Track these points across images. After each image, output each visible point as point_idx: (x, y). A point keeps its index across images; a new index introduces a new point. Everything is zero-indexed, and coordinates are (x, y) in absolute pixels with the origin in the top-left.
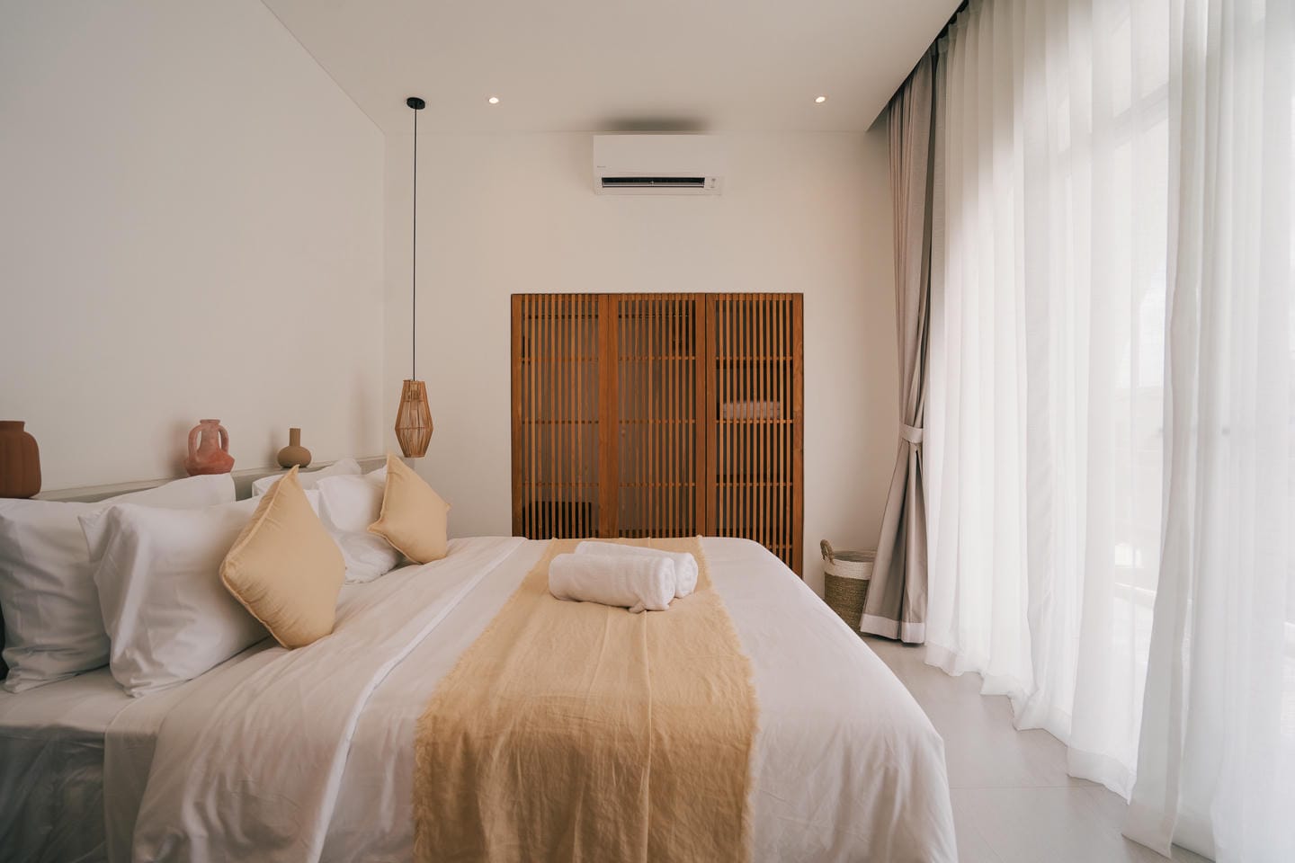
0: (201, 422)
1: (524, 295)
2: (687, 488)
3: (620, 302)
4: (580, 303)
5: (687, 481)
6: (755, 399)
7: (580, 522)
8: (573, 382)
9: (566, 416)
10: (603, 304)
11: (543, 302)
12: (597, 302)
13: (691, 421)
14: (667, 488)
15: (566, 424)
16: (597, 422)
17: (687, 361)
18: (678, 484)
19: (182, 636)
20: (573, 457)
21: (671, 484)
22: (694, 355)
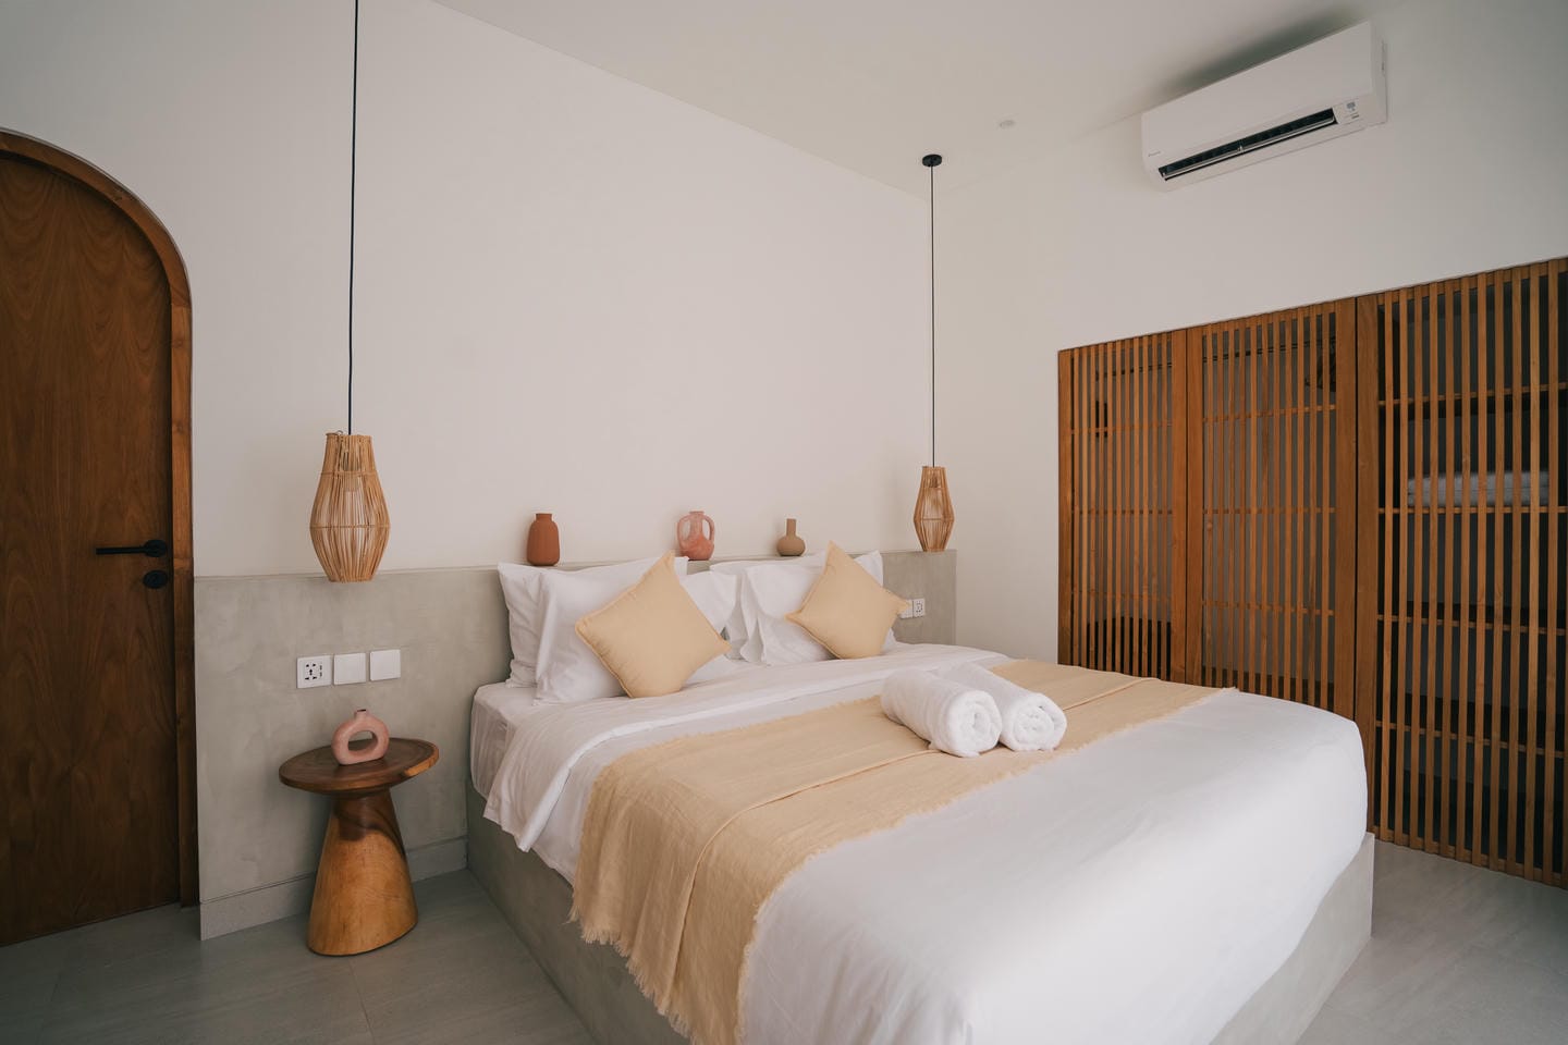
0: (692, 513)
1: (1073, 350)
2: (1319, 618)
3: (1204, 338)
4: (1145, 348)
5: (1319, 605)
6: (1467, 469)
7: (1145, 649)
8: (1136, 457)
9: (1127, 505)
10: (1178, 345)
11: (1097, 355)
12: (1169, 345)
13: (1327, 510)
14: (1282, 615)
15: (1127, 515)
16: (1170, 512)
17: (1320, 414)
18: (1301, 611)
19: (567, 671)
20: (1136, 558)
21: (1288, 611)
22: (1333, 401)
